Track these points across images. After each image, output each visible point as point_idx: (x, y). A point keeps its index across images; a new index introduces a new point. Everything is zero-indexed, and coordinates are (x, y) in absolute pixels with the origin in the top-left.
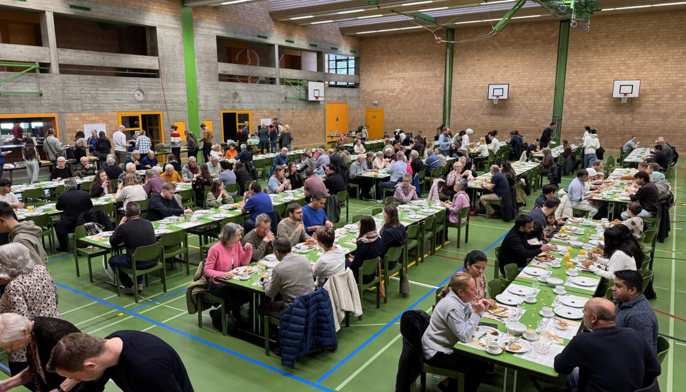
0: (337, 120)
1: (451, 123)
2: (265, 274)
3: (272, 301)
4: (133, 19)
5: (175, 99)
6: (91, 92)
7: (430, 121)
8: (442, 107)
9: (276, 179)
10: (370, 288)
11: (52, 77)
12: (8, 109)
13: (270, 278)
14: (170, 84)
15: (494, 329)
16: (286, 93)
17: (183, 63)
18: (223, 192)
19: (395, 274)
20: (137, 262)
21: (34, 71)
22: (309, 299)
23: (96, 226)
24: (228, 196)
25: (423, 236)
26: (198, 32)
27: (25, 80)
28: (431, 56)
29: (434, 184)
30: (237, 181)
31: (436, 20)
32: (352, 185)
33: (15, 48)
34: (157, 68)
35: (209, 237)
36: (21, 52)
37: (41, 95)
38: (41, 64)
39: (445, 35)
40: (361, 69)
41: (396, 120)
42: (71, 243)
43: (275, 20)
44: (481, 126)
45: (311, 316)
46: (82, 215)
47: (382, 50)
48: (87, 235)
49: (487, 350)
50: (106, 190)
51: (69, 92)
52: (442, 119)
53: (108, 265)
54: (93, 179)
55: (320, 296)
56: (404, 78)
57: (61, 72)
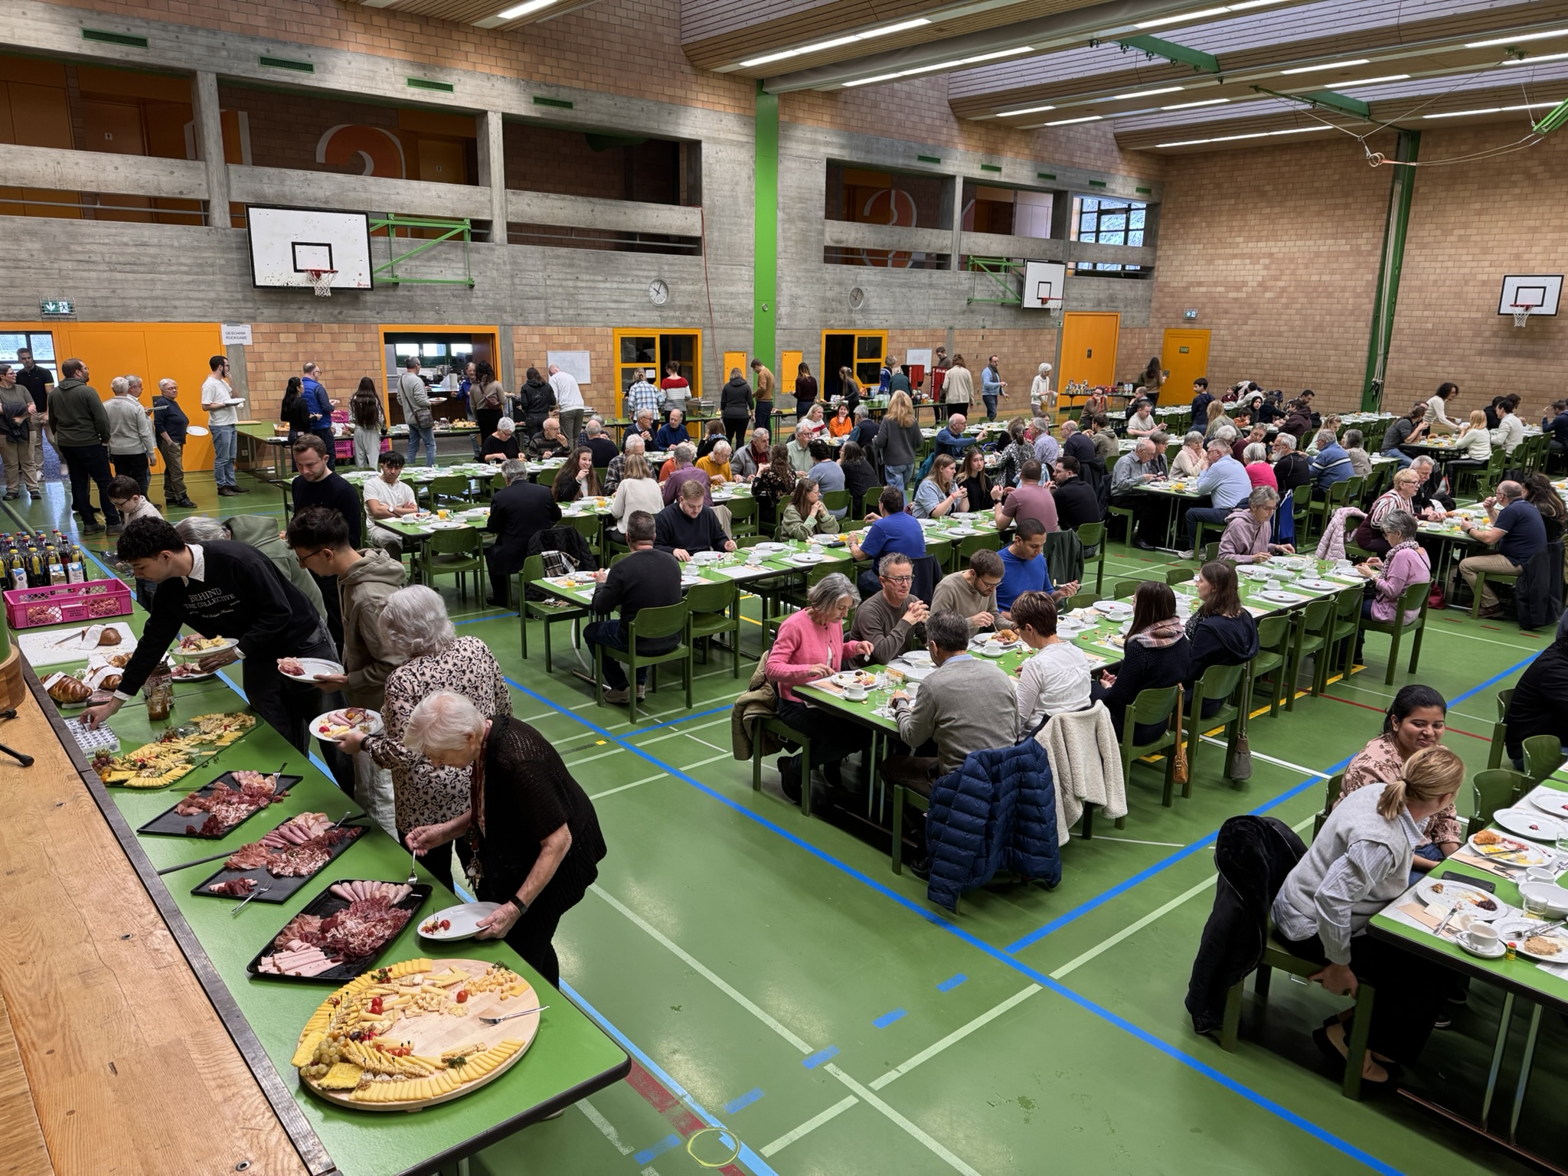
0: (1089, 356)
1: (1388, 372)
2: (903, 693)
3: (912, 754)
4: (655, 125)
5: (730, 302)
6: (564, 283)
7: (1331, 364)
8: (1368, 330)
9: (934, 486)
10: (1148, 756)
11: (493, 250)
12: (411, 315)
13: (913, 703)
14: (722, 268)
15: (1483, 892)
16: (972, 289)
17: (752, 221)
18: (819, 506)
19: (1215, 732)
20: (637, 637)
21: (460, 236)
22: (1000, 761)
23: (564, 560)
24: (828, 515)
25: (1298, 645)
26: (788, 152)
27: (443, 256)
28: (1350, 200)
29: (1334, 520)
30: (847, 484)
31: (1371, 110)
32: (1116, 511)
33: (428, 189)
34: (698, 234)
35: (782, 603)
36: (440, 197)
37: (472, 286)
38: (475, 223)
39: (1392, 148)
40: (1161, 232)
41: (1241, 360)
42: (516, 591)
43: (960, 120)
44: (1473, 384)
45: (1003, 801)
46: (538, 534)
47: (1218, 186)
48: (546, 576)
49: (1463, 944)
50: (584, 488)
51: (524, 282)
52: (1365, 360)
53: (582, 639)
54: (562, 464)
55: (1028, 758)
56: (1271, 255)
57: (511, 240)
